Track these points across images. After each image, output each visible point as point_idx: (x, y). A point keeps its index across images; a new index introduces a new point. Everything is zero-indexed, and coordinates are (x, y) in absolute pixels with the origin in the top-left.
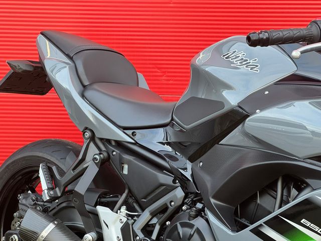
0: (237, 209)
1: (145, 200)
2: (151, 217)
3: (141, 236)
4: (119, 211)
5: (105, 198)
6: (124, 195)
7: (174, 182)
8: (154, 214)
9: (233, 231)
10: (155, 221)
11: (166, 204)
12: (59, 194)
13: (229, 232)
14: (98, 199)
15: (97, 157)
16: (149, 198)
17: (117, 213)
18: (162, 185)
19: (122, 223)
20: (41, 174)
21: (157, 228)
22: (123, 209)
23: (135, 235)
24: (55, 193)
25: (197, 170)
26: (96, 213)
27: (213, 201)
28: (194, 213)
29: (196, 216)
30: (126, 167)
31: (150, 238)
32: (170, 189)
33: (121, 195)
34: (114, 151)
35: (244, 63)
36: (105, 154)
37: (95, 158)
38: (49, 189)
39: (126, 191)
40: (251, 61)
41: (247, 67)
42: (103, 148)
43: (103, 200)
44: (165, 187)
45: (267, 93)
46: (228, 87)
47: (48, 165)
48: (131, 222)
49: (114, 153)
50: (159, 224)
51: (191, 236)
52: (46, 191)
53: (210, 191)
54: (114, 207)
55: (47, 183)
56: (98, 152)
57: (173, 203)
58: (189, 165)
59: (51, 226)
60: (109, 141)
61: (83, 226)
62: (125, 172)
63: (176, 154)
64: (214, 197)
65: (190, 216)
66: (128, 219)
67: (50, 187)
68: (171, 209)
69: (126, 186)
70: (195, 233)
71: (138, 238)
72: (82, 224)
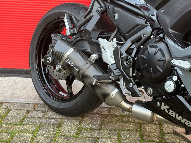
0: (185, 36)
1: (128, 35)
2: (131, 44)
3: (125, 55)
4: (112, 41)
5: (103, 34)
6: (115, 32)
7: (146, 23)
8: (133, 42)
9: (182, 48)
10: (133, 46)
11: (141, 36)
12: (76, 32)
13: (180, 48)
14: (99, 35)
15: (99, 9)
16: (130, 33)
17: (111, 42)
18: (138, 25)
19: (114, 48)
20: (66, 20)
21: (135, 50)
22: (115, 40)
23: (122, 55)
24: (74, 31)
25: (160, 14)
26: (98, 43)
27: (170, 30)
28: (158, 39)
29: (159, 41)
30: (116, 15)
31: (131, 56)
32: (143, 27)
33: (113, 32)
34: (109, 6)
36: (104, 8)
37: (98, 10)
38: (70, 29)
39: (116, 30)
42: (103, 4)
43: (102, 36)
44: (140, 26)
47: (70, 15)
48: (119, 47)
49: (110, 7)
50: (136, 48)
51: (156, 53)
52: (68, 30)
53: (168, 25)
54: (109, 39)
55: (69, 25)
56: (100, 7)
57: (145, 35)
59: (72, 50)
60: (106, 0)
61: (90, 51)
62: (116, 18)
63: (147, 5)
64: (171, 28)
65: (155, 41)
66: (117, 45)
67: (71, 27)
68: (143, 39)
69: (117, 27)
70: (159, 51)
71: (123, 56)
72: (90, 49)
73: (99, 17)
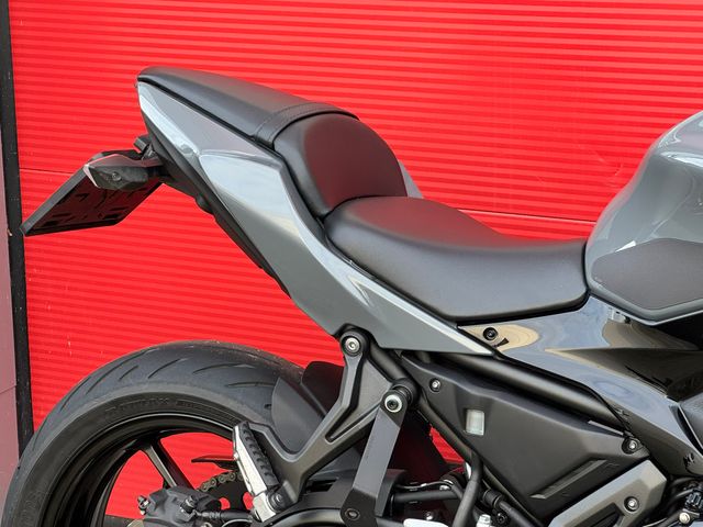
1: (543, 497)
5: (408, 491)
11: (613, 505)
12: (293, 496)
14: (390, 497)
15: (393, 398)
16: (555, 491)
18: (594, 457)
22: (484, 521)
24: (285, 496)
30: (477, 417)
32: (617, 467)
34: (435, 379)
36: (410, 388)
37: (391, 403)
38: (271, 490)
39: (476, 475)
42: (396, 373)
44: (601, 462)
47: (252, 427)
49: (435, 385)
52: (264, 497)
55: (264, 476)
56: (388, 385)
57: (633, 503)
60: (412, 354)
62: (476, 429)
67: (271, 484)
68: (629, 517)
73: (397, 429)
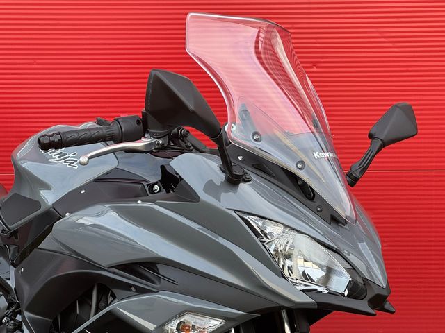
28: (11, 327)
35: (62, 158)
40: (70, 156)
41: (65, 162)
45: (83, 192)
46: (46, 186)
58: (12, 270)
